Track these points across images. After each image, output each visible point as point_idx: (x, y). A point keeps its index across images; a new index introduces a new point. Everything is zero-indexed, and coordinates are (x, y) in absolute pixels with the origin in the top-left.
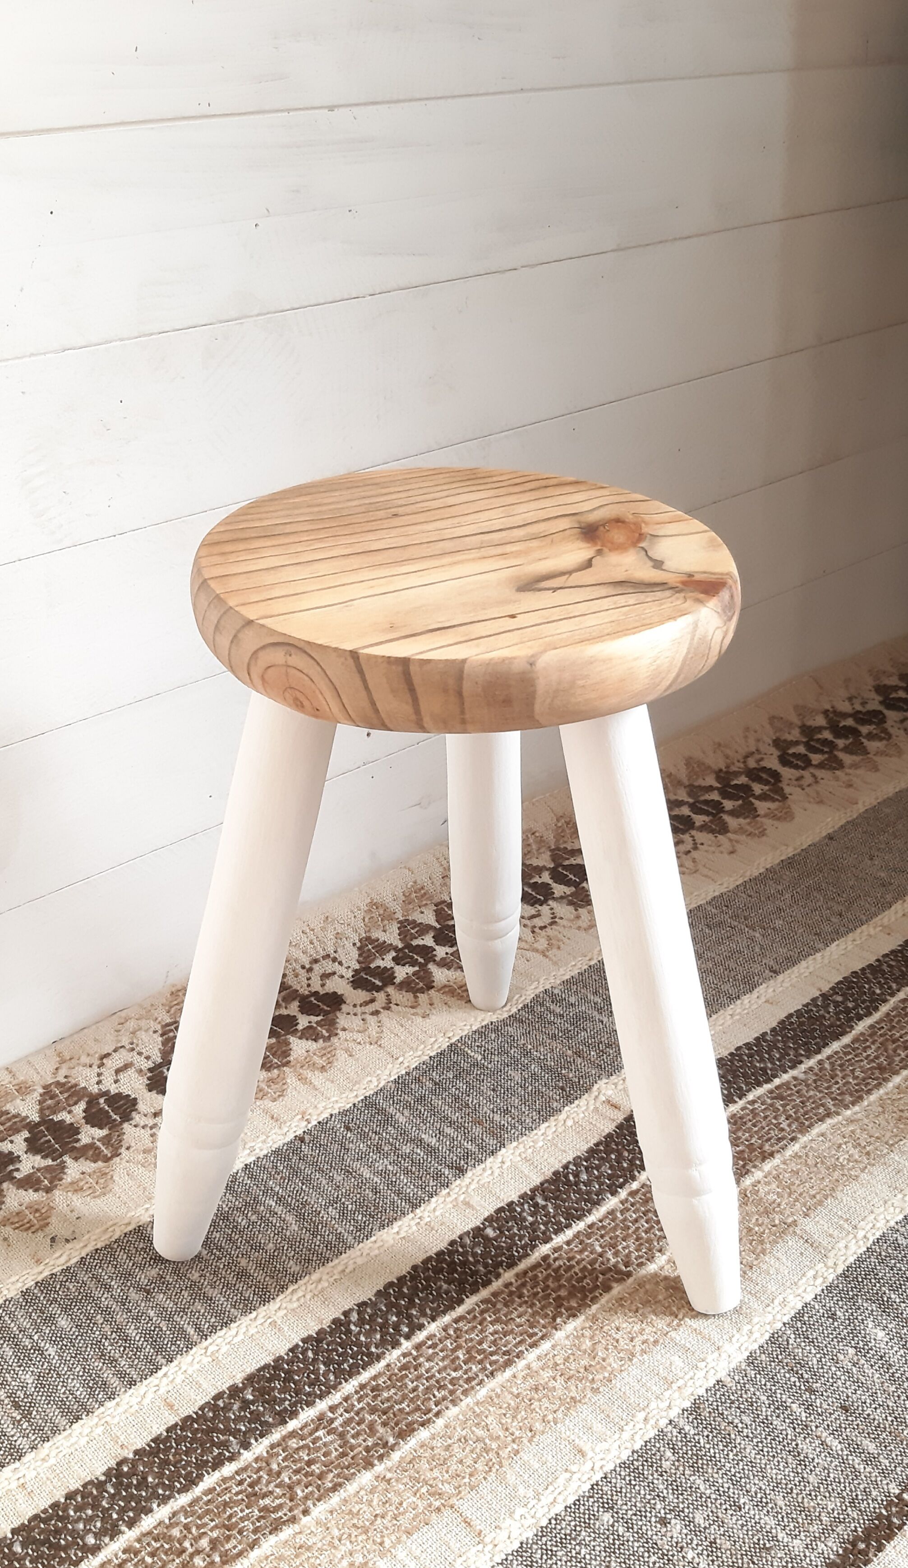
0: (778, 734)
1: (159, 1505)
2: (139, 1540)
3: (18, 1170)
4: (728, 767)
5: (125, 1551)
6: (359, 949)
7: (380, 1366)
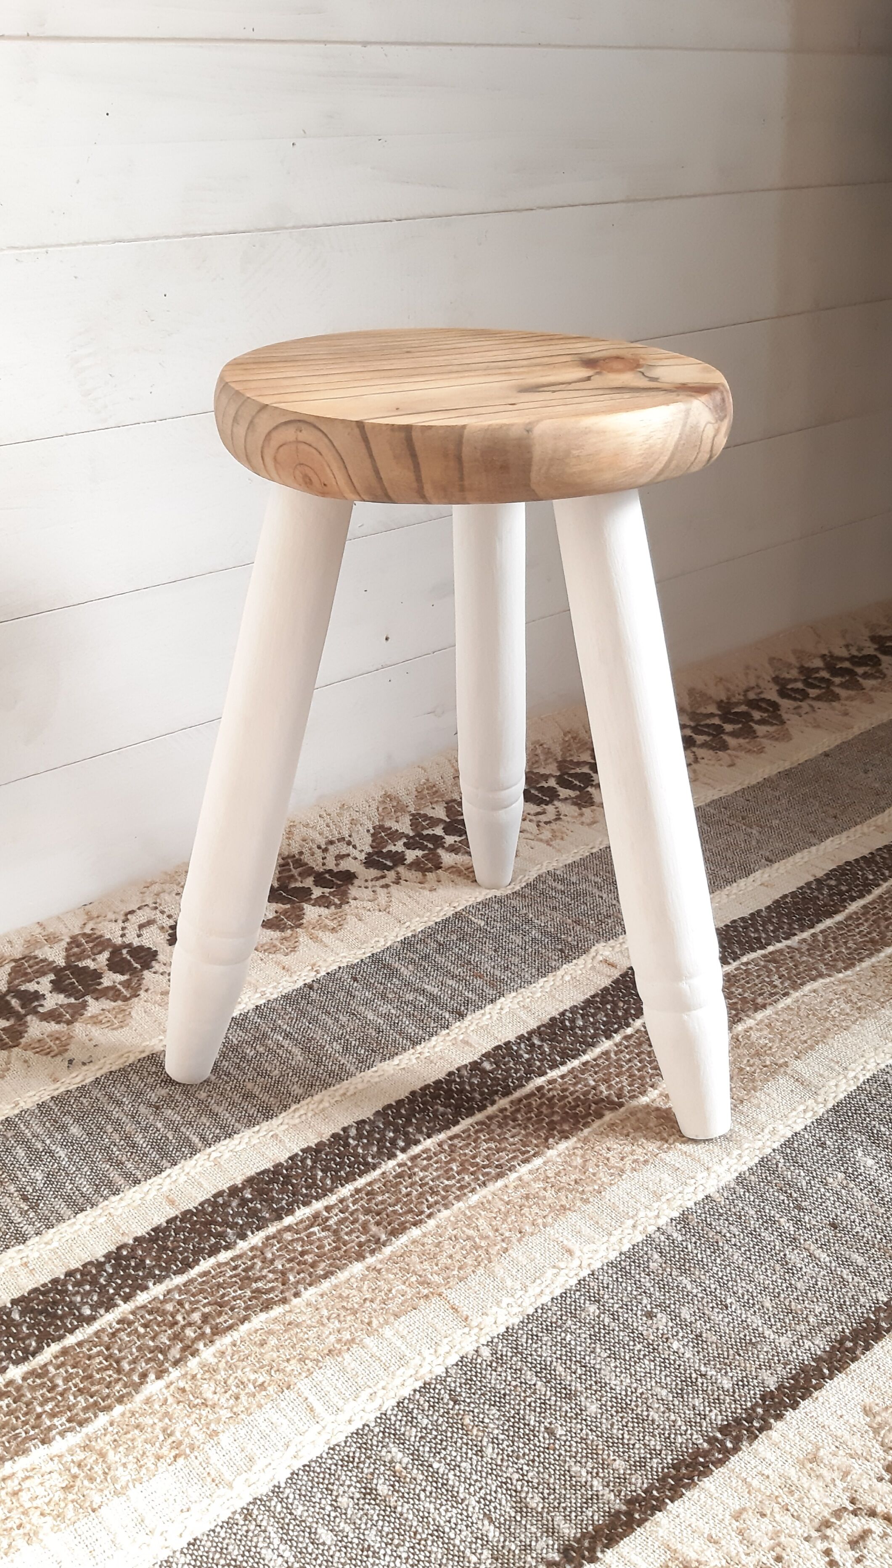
0: (777, 673)
1: (154, 1284)
2: (133, 1313)
3: (42, 1006)
4: (728, 698)
5: (118, 1322)
6: (372, 835)
7: (375, 1174)
